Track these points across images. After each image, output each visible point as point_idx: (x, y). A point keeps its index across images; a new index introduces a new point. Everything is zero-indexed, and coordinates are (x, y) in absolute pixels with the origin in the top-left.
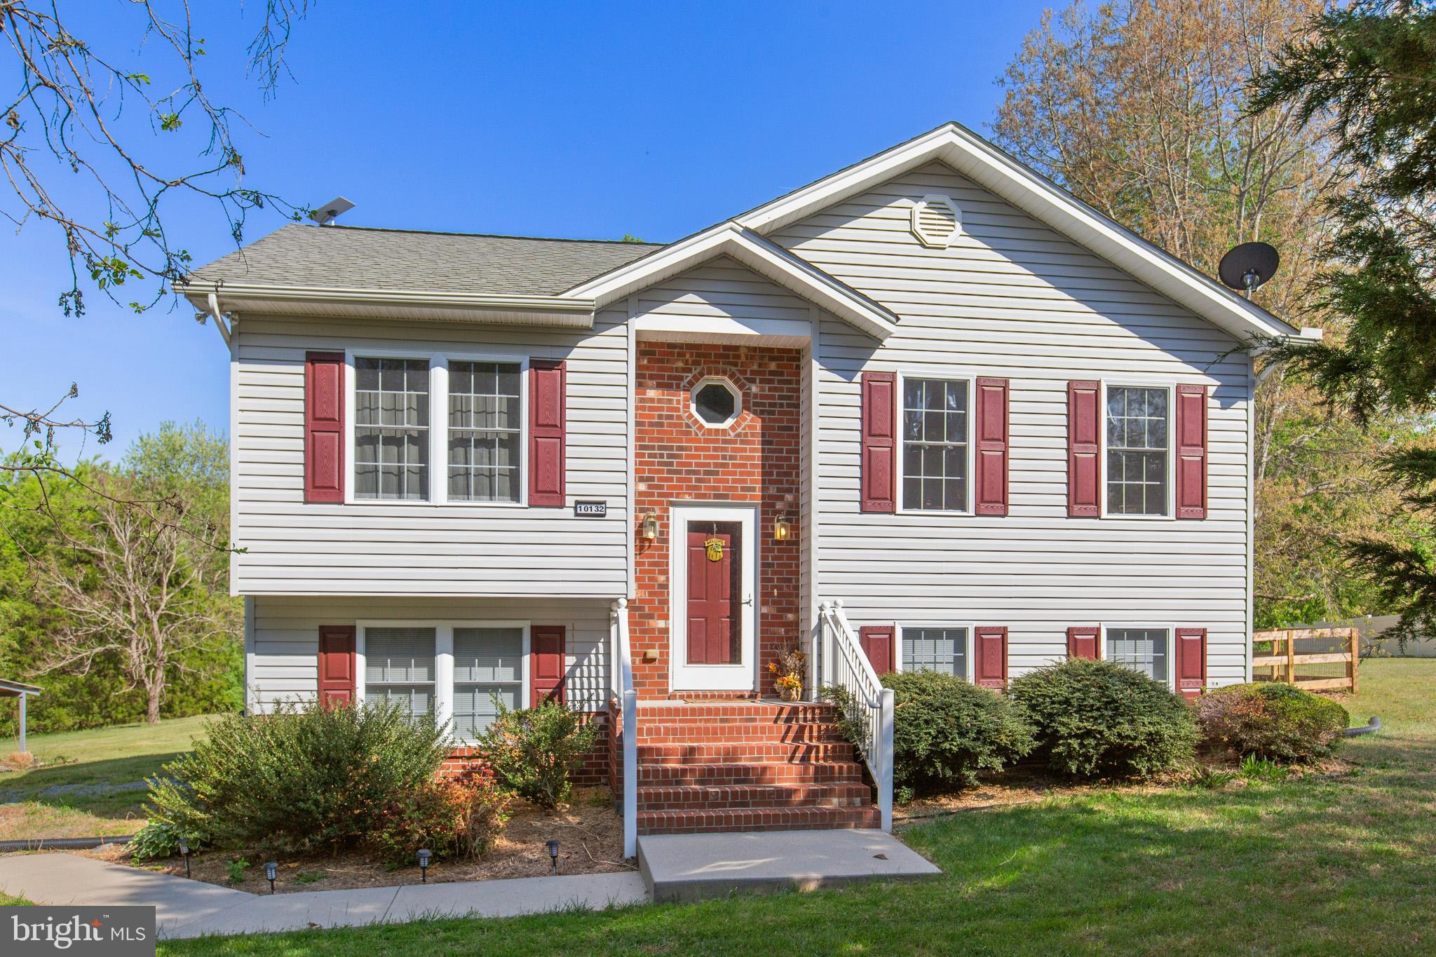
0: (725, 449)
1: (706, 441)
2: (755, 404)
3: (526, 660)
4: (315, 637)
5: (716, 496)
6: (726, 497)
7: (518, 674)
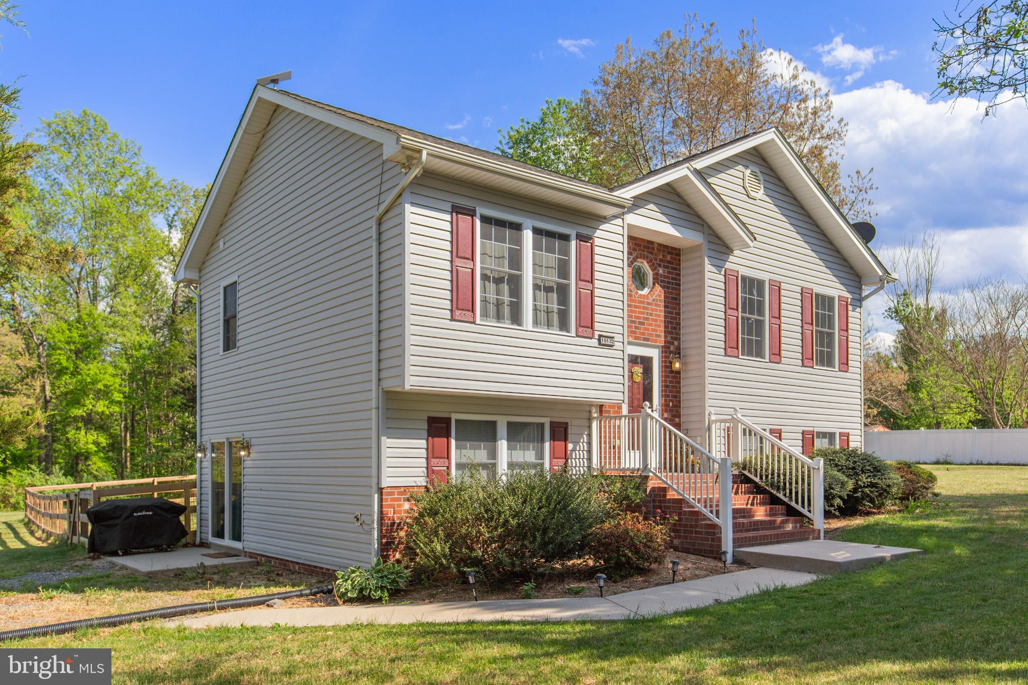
0: (647, 309)
1: (640, 302)
2: (662, 281)
3: (547, 445)
4: (425, 426)
5: (645, 339)
6: (647, 340)
7: (541, 456)
